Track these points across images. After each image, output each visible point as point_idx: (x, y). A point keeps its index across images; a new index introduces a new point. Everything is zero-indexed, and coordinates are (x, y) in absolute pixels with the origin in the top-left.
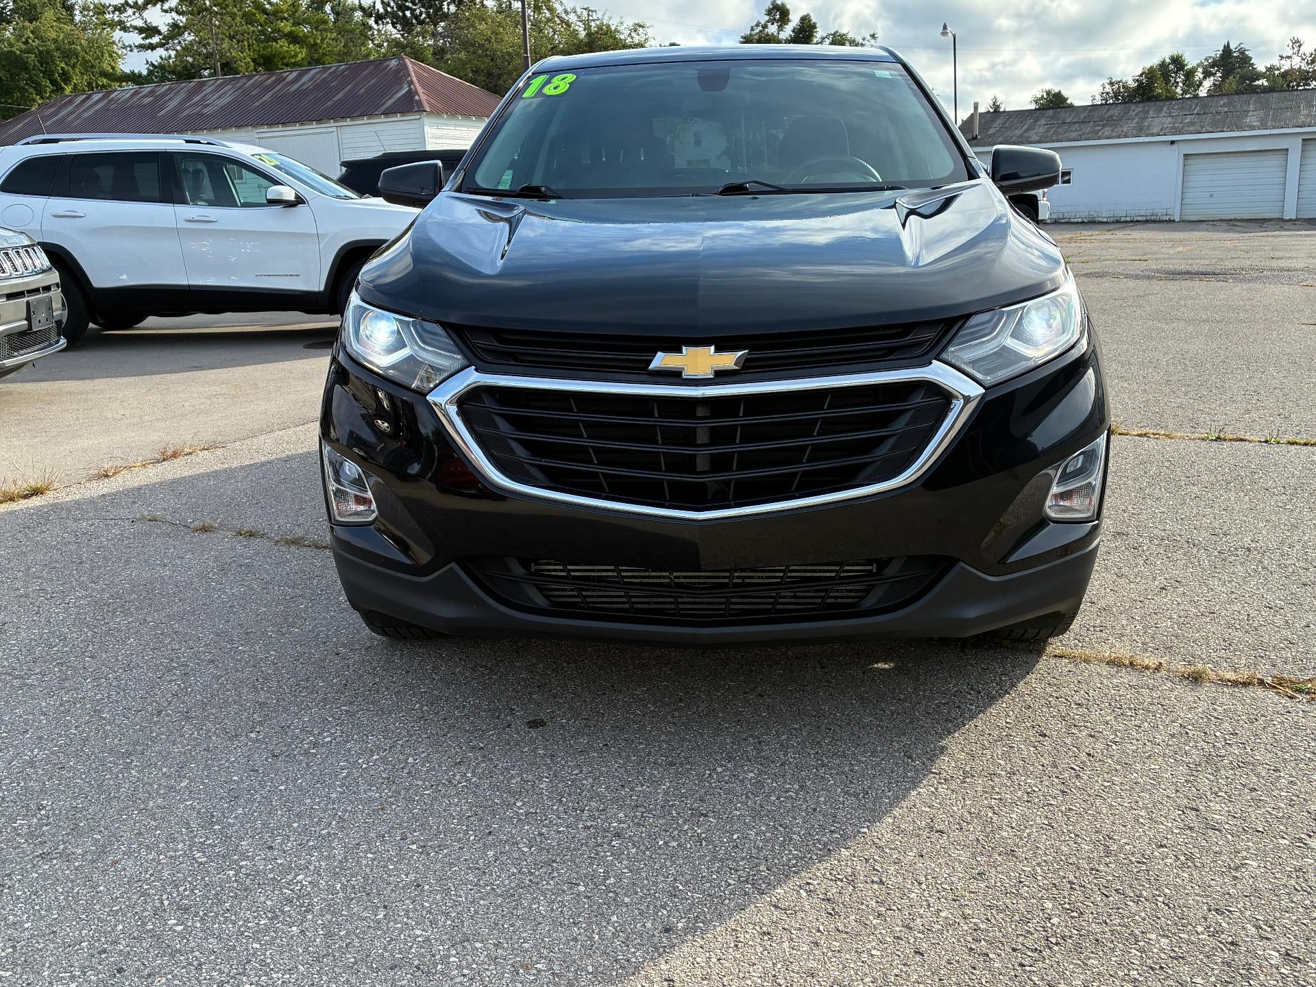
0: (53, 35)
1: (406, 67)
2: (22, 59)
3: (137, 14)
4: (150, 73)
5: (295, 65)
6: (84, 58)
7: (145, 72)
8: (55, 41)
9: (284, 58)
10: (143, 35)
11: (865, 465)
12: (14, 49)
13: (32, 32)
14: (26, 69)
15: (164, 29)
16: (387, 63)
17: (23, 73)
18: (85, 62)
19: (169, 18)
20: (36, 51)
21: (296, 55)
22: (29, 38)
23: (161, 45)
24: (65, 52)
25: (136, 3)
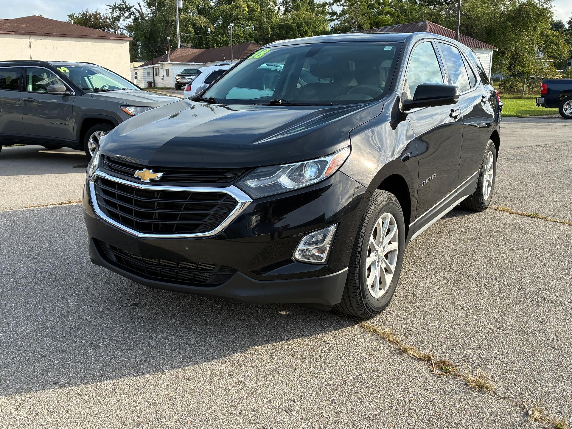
0: (303, 16)
1: (426, 25)
2: (291, 26)
3: (330, 7)
4: (331, 30)
5: (388, 25)
6: (313, 25)
7: (330, 30)
8: (304, 18)
9: (383, 22)
10: (331, 15)
11: (200, 225)
12: (289, 22)
13: (296, 15)
14: (292, 30)
15: (338, 12)
16: (419, 24)
17: (291, 32)
18: (313, 26)
19: (341, 8)
20: (297, 23)
21: (388, 21)
22: (295, 18)
23: (337, 19)
24: (307, 23)
25: (330, 3)
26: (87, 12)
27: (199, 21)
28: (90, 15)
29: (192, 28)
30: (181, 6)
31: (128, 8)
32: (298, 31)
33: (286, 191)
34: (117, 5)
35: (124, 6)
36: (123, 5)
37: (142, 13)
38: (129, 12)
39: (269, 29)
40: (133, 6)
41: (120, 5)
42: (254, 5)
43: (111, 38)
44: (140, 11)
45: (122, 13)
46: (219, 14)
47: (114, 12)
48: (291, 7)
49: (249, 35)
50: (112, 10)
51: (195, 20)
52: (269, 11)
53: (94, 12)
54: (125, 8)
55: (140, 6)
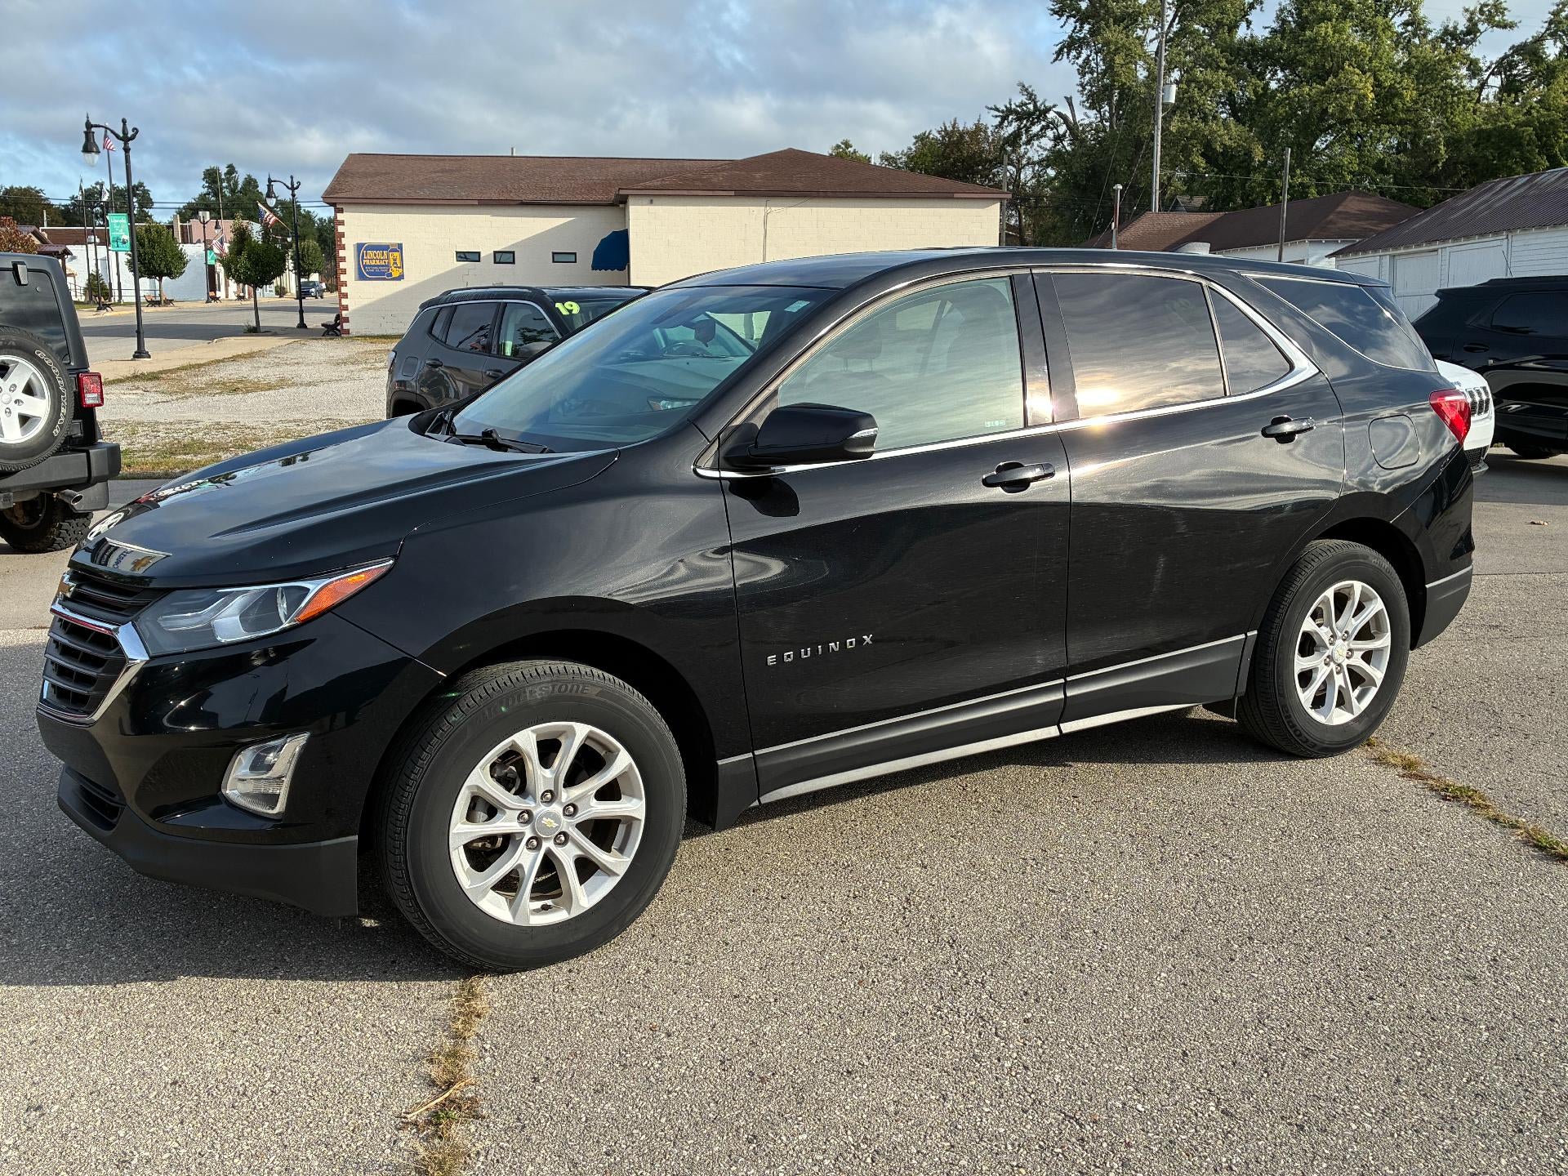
11: (88, 697)
26: (954, 127)
27: (1221, 136)
28: (962, 135)
29: (1203, 155)
30: (1172, 100)
31: (1039, 111)
32: (1541, 148)
33: (220, 644)
34: (1013, 107)
35: (1031, 107)
36: (1029, 106)
37: (1075, 123)
38: (1043, 123)
39: (1442, 147)
40: (1054, 106)
41: (1023, 104)
42: (1398, 80)
43: (956, 195)
44: (1071, 118)
45: (1025, 125)
46: (1286, 112)
47: (1006, 123)
48: (1526, 76)
49: (1374, 168)
50: (999, 119)
51: (1212, 132)
52: (1445, 93)
53: (970, 126)
54: (1034, 113)
55: (1071, 105)
